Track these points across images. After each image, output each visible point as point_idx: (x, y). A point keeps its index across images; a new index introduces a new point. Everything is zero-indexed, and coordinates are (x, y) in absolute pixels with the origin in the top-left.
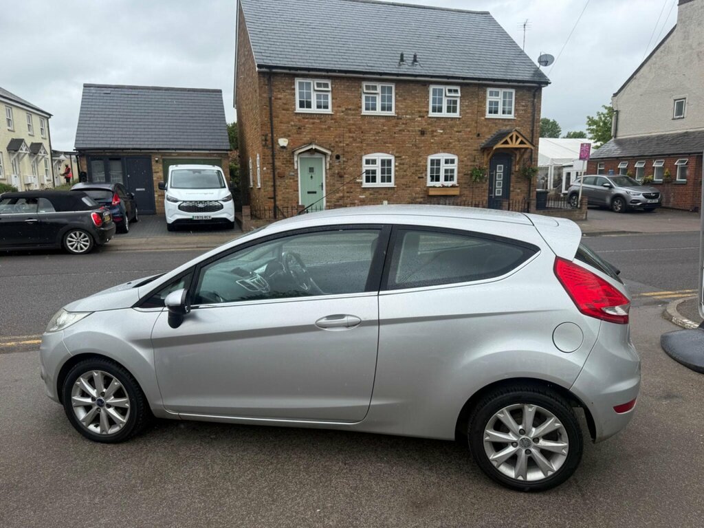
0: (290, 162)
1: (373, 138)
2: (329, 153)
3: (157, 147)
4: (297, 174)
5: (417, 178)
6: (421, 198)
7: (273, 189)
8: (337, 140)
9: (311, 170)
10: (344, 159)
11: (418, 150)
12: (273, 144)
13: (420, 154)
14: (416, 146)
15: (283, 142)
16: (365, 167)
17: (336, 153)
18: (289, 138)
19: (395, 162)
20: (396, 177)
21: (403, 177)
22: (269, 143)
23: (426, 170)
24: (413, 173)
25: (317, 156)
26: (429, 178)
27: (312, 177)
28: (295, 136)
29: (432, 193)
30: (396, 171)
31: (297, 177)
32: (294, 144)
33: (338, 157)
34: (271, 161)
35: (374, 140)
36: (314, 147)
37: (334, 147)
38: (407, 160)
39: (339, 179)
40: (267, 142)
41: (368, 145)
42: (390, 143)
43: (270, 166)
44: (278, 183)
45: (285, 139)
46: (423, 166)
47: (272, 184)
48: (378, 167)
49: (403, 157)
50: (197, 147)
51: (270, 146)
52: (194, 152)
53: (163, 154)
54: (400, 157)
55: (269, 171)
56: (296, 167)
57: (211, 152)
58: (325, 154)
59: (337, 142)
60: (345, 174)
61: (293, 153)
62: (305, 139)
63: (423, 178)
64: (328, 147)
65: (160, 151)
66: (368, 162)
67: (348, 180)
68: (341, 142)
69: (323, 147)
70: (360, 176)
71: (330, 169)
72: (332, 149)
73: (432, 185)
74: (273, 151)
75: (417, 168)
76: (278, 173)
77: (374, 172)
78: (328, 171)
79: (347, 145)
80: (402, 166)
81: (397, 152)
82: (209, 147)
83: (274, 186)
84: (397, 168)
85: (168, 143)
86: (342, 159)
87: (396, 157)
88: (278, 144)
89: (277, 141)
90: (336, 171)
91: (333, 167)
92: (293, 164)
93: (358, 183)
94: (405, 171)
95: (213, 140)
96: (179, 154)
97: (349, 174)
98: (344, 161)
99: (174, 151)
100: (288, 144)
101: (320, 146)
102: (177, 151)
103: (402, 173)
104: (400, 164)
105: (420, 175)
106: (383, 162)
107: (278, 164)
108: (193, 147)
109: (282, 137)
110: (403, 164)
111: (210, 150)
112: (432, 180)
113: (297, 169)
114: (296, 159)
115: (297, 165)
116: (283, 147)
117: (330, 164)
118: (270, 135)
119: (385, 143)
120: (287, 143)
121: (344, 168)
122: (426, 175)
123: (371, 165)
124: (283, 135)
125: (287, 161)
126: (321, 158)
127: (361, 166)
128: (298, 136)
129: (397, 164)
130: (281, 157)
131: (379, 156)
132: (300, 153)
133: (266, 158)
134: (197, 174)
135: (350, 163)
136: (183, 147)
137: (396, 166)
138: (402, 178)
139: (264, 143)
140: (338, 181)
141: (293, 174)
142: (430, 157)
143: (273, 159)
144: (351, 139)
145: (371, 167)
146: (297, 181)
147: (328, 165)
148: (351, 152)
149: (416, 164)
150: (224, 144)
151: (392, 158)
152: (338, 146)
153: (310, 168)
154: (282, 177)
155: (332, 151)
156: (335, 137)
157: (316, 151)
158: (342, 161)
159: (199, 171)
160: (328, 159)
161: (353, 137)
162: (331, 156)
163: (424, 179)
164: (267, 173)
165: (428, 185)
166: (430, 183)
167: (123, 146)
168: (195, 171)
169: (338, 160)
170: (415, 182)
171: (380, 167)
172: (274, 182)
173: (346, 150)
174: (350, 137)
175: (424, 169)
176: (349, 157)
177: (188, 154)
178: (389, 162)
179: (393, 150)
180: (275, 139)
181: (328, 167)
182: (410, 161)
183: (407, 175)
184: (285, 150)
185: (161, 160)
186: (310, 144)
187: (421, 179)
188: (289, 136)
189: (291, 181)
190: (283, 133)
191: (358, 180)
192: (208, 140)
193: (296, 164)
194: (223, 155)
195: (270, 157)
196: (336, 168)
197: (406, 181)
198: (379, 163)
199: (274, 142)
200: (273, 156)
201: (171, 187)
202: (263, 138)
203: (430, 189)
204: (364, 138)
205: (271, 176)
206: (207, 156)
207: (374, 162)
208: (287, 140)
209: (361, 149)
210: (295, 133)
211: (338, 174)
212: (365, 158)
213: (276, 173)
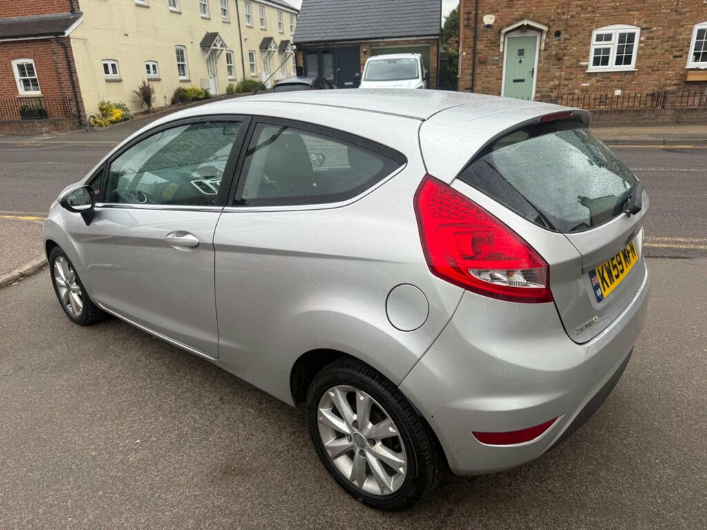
0: (496, 44)
1: (612, 4)
2: (546, 29)
3: (365, 36)
4: (503, 58)
5: (671, 57)
6: (674, 85)
7: (471, 78)
8: (559, 11)
9: (521, 52)
10: (567, 36)
11: (679, 17)
12: (476, 24)
13: (682, 23)
14: (676, 11)
15: (489, 19)
16: (595, 45)
17: (555, 29)
18: (497, 14)
19: (641, 36)
20: (639, 57)
21: (650, 56)
22: (472, 22)
23: (689, 46)
24: (666, 51)
25: (531, 34)
26: (691, 56)
27: (520, 61)
28: (504, 10)
29: (690, 78)
30: (640, 48)
31: (502, 62)
32: (502, 21)
33: (558, 34)
34: (472, 44)
35: (613, 8)
36: (525, 22)
37: (554, 21)
38: (660, 32)
39: (557, 62)
40: (470, 22)
41: (603, 15)
42: (637, 10)
43: (470, 51)
44: (478, 70)
45: (491, 16)
46: (684, 39)
47: (471, 71)
48: (613, 45)
49: (654, 28)
50: (404, 34)
51: (473, 26)
52: (402, 39)
53: (371, 45)
54: (650, 28)
55: (469, 56)
56: (501, 50)
57: (419, 38)
58: (541, 31)
59: (558, 14)
60: (565, 55)
61: (500, 31)
62: (516, 13)
63: (681, 56)
64: (546, 22)
65: (368, 41)
66: (599, 38)
67: (567, 64)
68: (564, 14)
69: (538, 22)
70: (586, 57)
71: (545, 50)
72: (551, 24)
73: (694, 67)
74: (475, 32)
75: (674, 44)
76: (480, 58)
77: (607, 51)
78: (542, 53)
79: (573, 17)
80: (650, 42)
81: (644, 23)
82: (417, 33)
83: (473, 74)
84: (642, 45)
85: (376, 31)
86: (563, 36)
87: (642, 29)
88: (483, 23)
89: (482, 19)
90: (554, 53)
91: (550, 47)
92: (499, 46)
93: (582, 66)
94: (653, 48)
95: (423, 25)
96: (387, 43)
97: (571, 55)
98: (566, 39)
99: (381, 40)
100: (495, 22)
101: (534, 21)
102: (385, 40)
103: (649, 51)
104: (648, 38)
105: (677, 54)
106: (622, 37)
107: (480, 46)
108: (401, 34)
109: (489, 14)
110: (653, 38)
111: (417, 36)
112: (696, 60)
113: (503, 53)
114: (502, 40)
115: (504, 47)
116: (489, 26)
117: (546, 44)
118: (474, 12)
119: (629, 10)
120: (494, 20)
121: (565, 48)
122: (687, 53)
123: (603, 42)
124: (489, 11)
125: (491, 43)
126: (536, 37)
127: (589, 44)
128: (507, 10)
129: (642, 39)
130: (485, 39)
131: (616, 30)
132: (507, 33)
133: (467, 40)
134: (392, 64)
135: (574, 41)
136: (390, 35)
137: (641, 42)
138: (649, 58)
139: (466, 22)
140: (554, 65)
141: (497, 58)
142: (697, 27)
143: (475, 42)
144: (580, 9)
145: (603, 45)
146: (502, 67)
147: (543, 45)
148: (577, 25)
149: (673, 38)
150: (434, 28)
151: (637, 31)
152: (560, 20)
153: (519, 50)
154: (483, 63)
155: (549, 27)
156: (557, 8)
157: (529, 27)
158: (563, 39)
159: (394, 61)
160: (544, 37)
161: (581, 6)
162: (548, 33)
163: (682, 59)
164: (467, 60)
165: (688, 67)
166: (691, 64)
167: (334, 38)
168: (390, 61)
169: (557, 38)
170: (669, 63)
171: (617, 44)
172: (474, 69)
173: (570, 23)
174: (577, 6)
175: (686, 43)
176: (574, 33)
177: (396, 43)
178: (632, 36)
179: (641, 18)
180: (479, 16)
181: (543, 48)
182: (663, 34)
183: (656, 53)
184: (490, 30)
185: (369, 51)
186: (522, 19)
187: (679, 59)
188: (497, 11)
189: (494, 67)
190: (490, 9)
191: (582, 63)
192: (418, 25)
193: (501, 47)
194: (431, 41)
195: (472, 39)
196: (553, 48)
197: (654, 63)
198: (615, 39)
199: (477, 20)
200: (475, 38)
201: (365, 80)
202: (466, 16)
203: (690, 72)
204: (598, 5)
205: (471, 62)
206: (415, 43)
207: (608, 37)
208: (494, 17)
209: (592, 21)
210: (505, 7)
211: (556, 55)
212: (595, 33)
213: (477, 58)
